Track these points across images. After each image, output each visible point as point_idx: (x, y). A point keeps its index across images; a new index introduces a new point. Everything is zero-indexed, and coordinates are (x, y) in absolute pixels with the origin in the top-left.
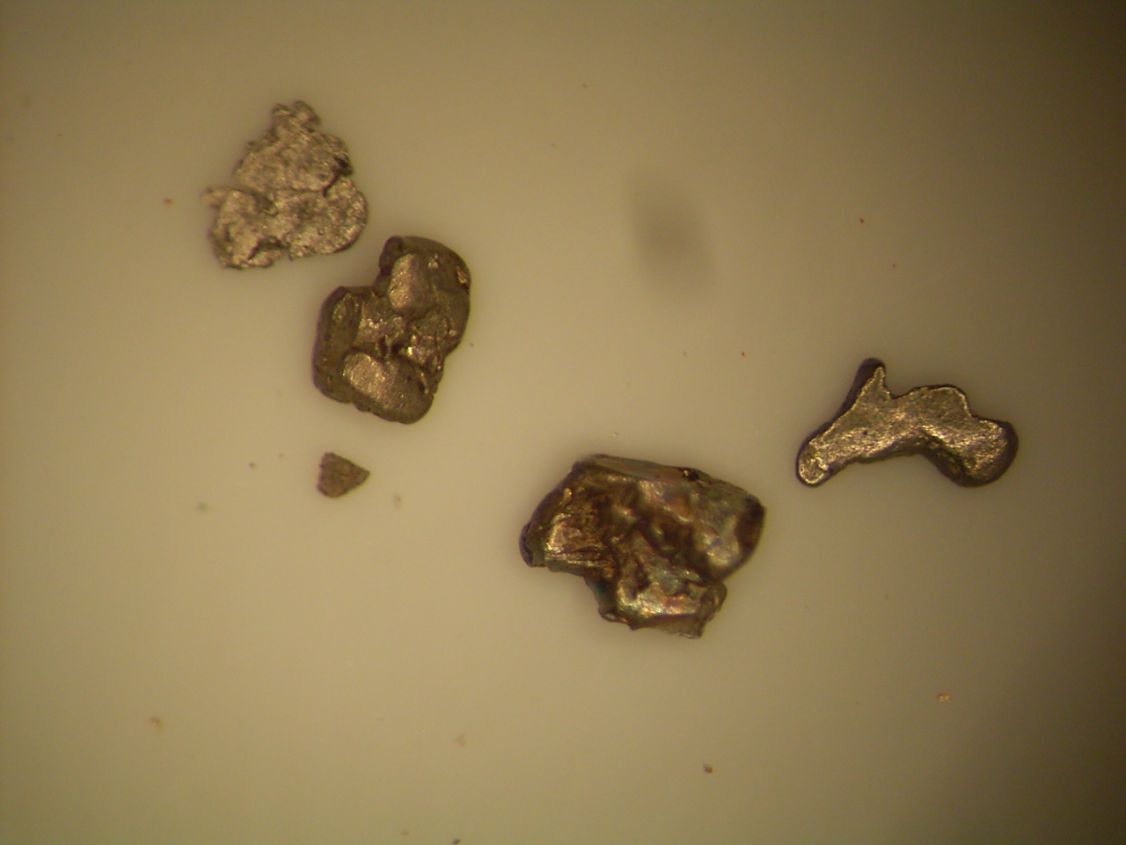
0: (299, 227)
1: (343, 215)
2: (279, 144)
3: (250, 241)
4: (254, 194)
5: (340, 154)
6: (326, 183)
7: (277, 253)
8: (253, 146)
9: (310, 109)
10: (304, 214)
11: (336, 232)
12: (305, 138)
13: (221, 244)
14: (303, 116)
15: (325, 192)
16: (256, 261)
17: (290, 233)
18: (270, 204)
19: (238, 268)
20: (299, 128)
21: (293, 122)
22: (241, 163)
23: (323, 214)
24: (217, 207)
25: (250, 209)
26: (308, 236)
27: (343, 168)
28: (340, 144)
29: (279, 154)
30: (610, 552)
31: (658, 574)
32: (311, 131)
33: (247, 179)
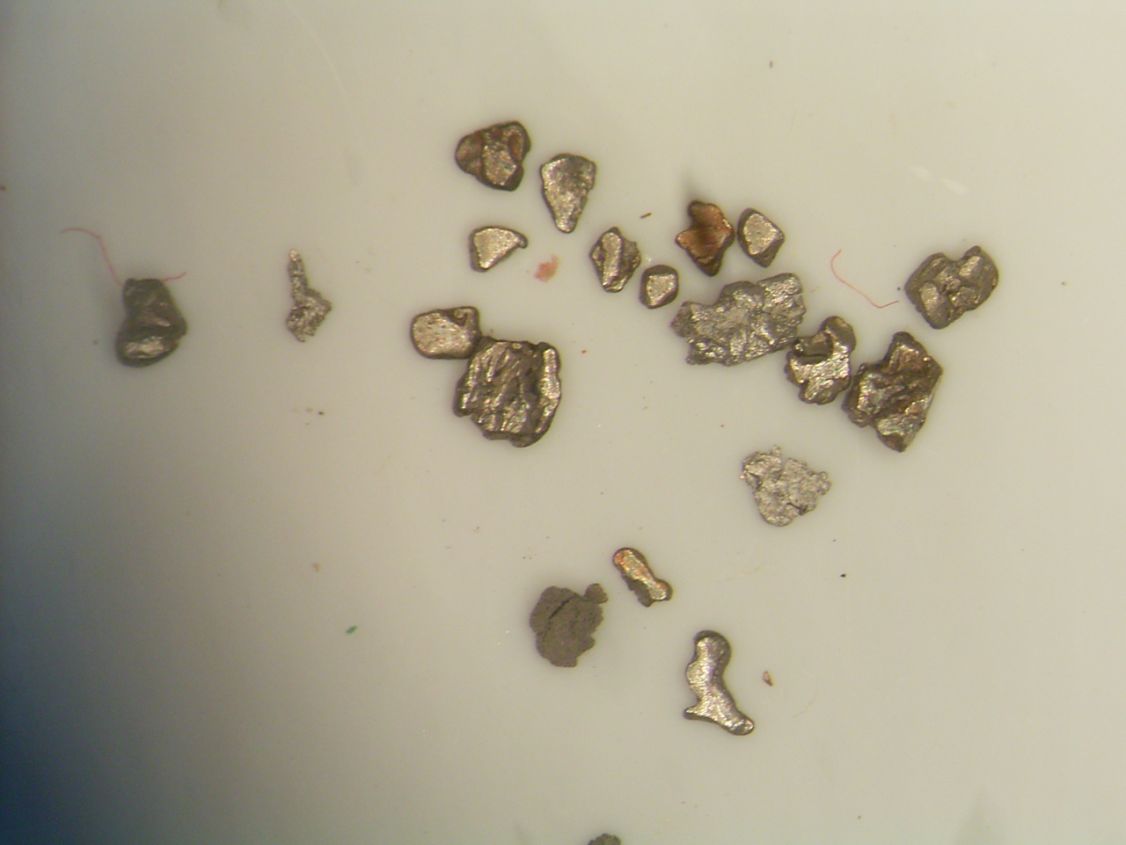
0: (769, 494)
1: (780, 514)
2: (807, 476)
3: (759, 472)
4: (781, 471)
5: (809, 508)
6: (793, 502)
7: (755, 485)
8: (805, 466)
9: (828, 490)
10: (778, 495)
11: (771, 512)
12: (814, 489)
13: (754, 458)
14: (824, 486)
15: (790, 504)
16: (749, 476)
17: (766, 490)
18: (778, 478)
19: (744, 469)
20: (818, 485)
21: (821, 482)
22: (795, 461)
23: (779, 504)
24: (771, 454)
25: (774, 469)
26: (766, 499)
27: (803, 510)
28: (814, 506)
29: (803, 479)
30: (897, 374)
31: (881, 394)
32: (818, 491)
33: (788, 465)
